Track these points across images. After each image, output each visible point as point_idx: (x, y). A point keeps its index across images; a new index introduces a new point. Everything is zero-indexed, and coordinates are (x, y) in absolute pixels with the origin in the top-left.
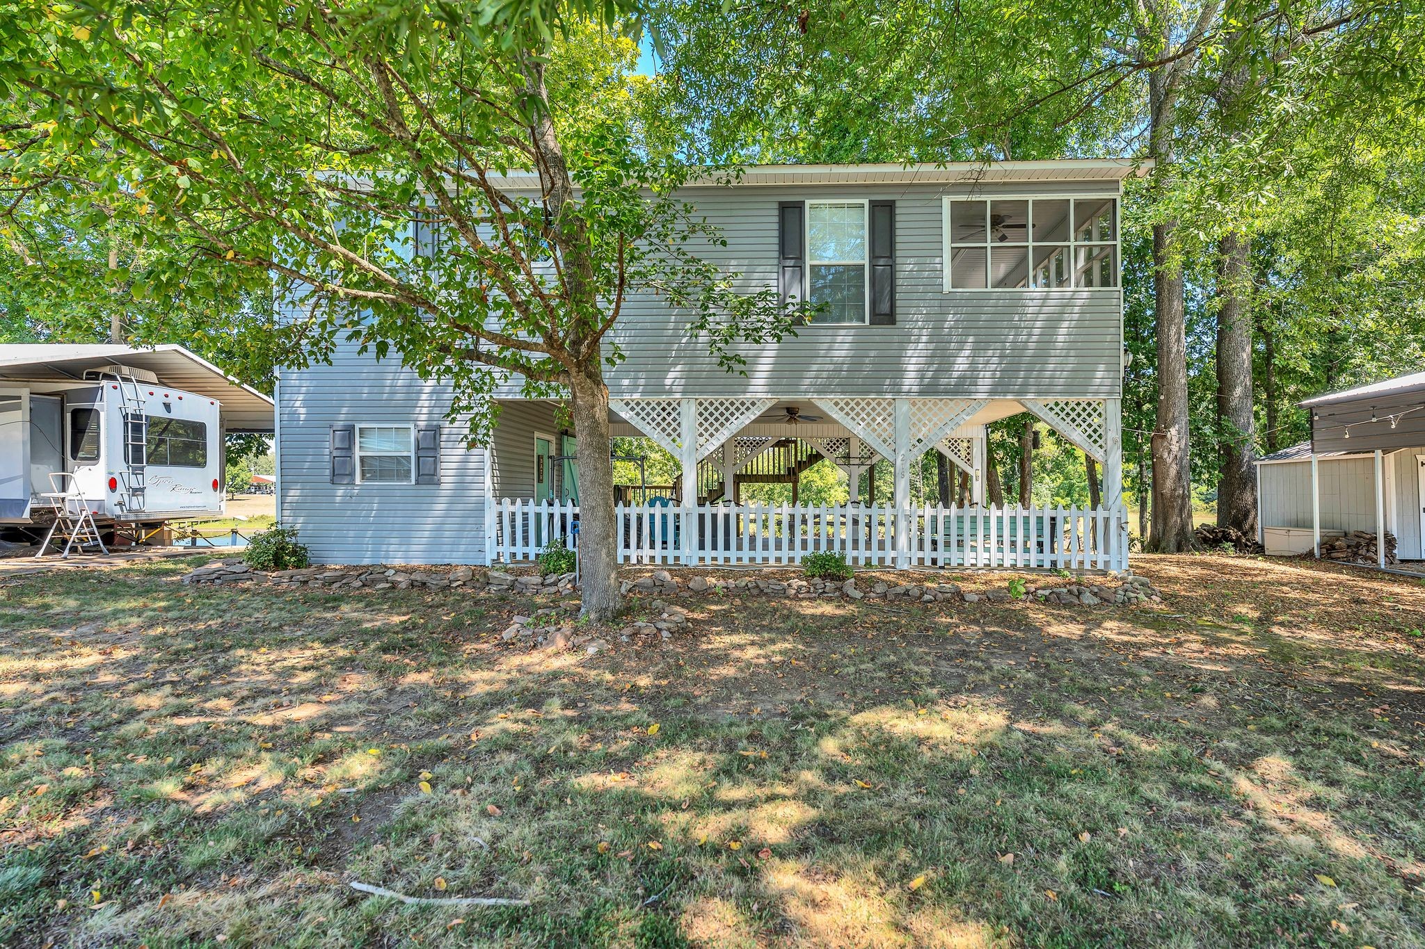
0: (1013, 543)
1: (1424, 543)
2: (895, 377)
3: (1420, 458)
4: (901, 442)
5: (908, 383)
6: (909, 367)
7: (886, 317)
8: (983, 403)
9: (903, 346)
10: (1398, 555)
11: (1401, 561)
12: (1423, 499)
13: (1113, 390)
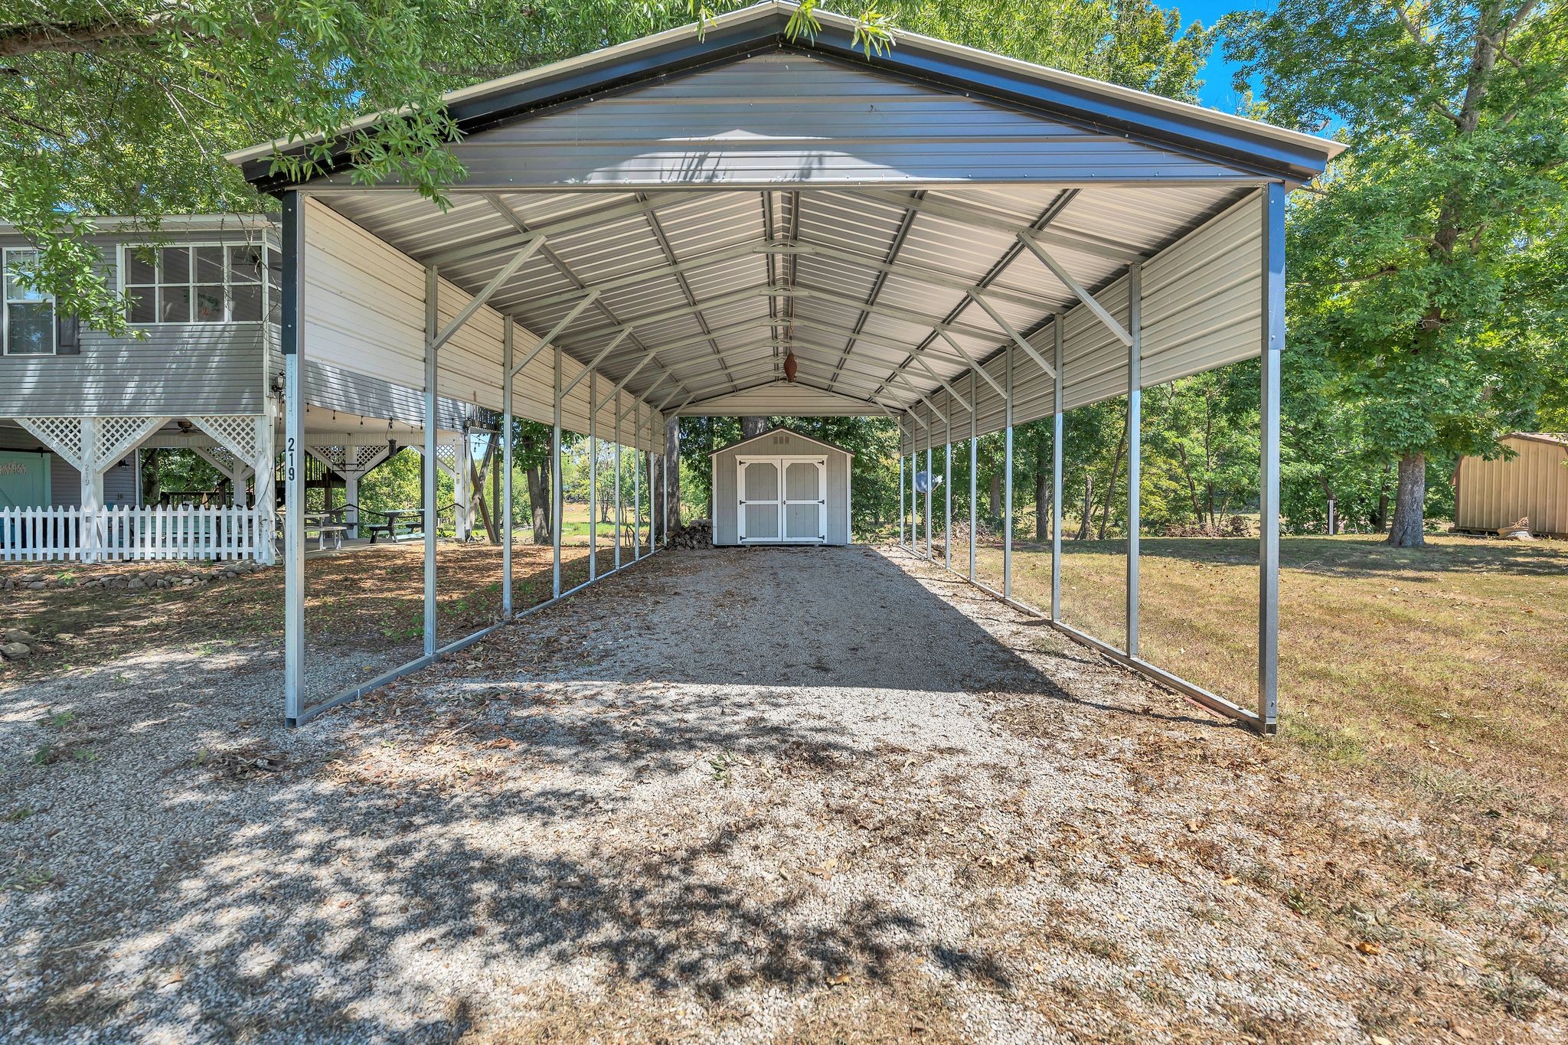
0: (175, 540)
1: (741, 531)
2: (78, 397)
3: (739, 458)
4: (87, 455)
5: (91, 404)
6: (91, 390)
7: (71, 347)
8: (155, 422)
9: (86, 371)
10: (715, 541)
11: (717, 547)
12: (741, 494)
13: (258, 408)
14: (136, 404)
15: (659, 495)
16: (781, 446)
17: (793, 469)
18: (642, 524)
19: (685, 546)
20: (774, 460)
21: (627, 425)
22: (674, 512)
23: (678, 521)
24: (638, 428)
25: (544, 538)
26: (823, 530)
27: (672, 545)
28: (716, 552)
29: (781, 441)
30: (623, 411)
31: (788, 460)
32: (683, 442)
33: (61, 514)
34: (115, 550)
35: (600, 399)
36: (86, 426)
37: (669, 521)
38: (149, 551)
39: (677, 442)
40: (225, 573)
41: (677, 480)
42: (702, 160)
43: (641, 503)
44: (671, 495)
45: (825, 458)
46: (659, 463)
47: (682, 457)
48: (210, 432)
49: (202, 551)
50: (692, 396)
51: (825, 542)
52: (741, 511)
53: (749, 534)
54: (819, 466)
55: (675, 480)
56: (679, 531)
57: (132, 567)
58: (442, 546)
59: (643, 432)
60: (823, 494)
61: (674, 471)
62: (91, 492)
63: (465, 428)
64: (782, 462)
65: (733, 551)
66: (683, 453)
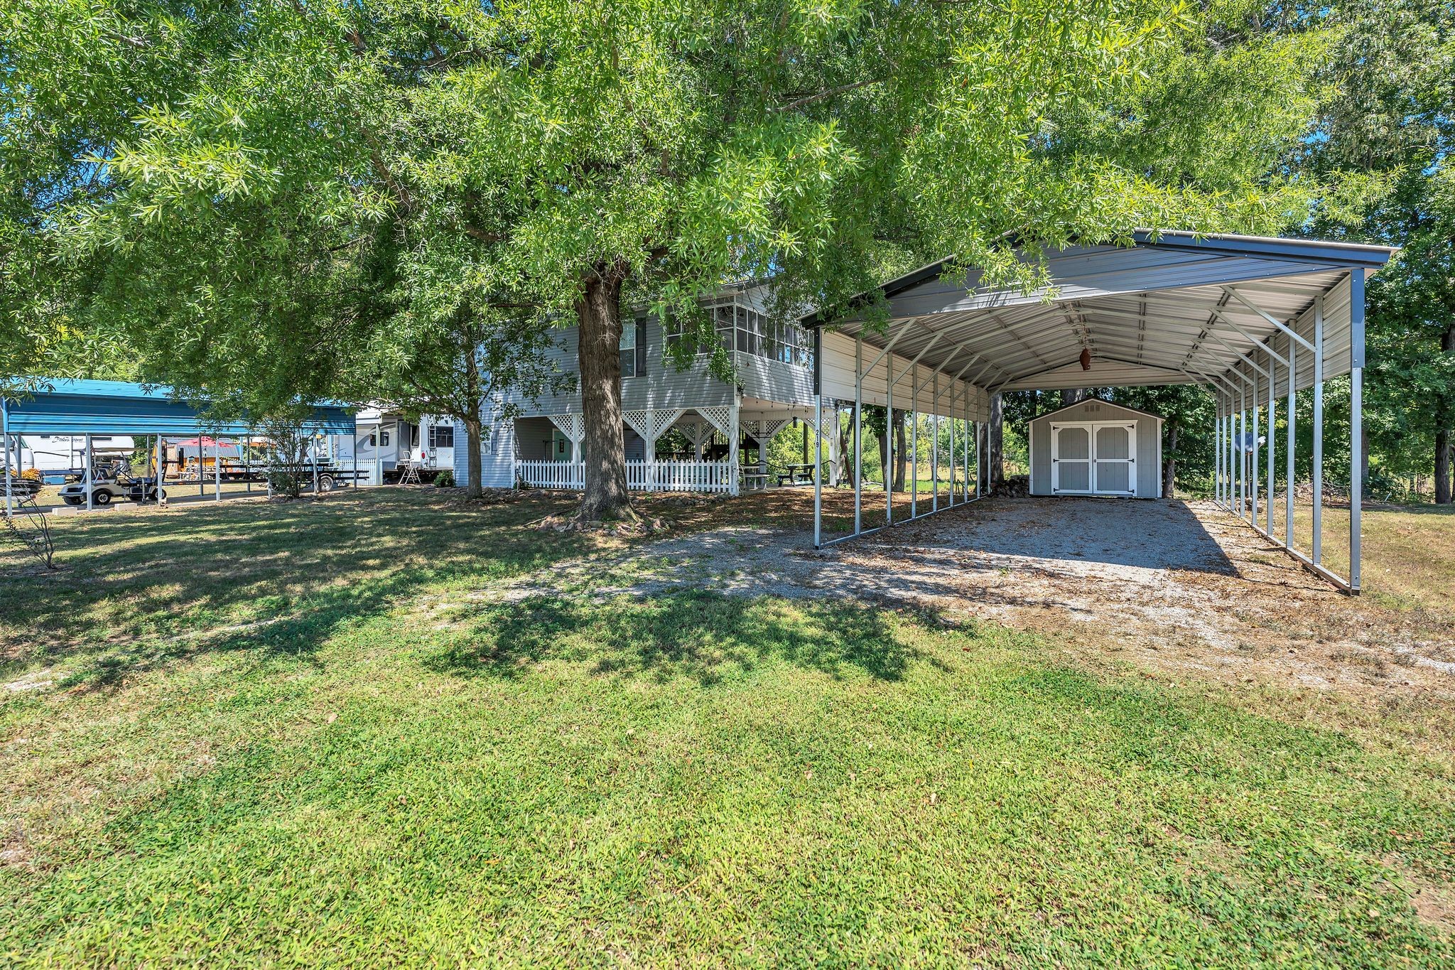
0: (690, 479)
1: (1055, 483)
2: (645, 401)
3: (1052, 424)
4: (649, 431)
5: (650, 404)
6: (650, 396)
7: (642, 373)
8: (679, 411)
9: (648, 386)
10: (1031, 492)
11: (1032, 496)
12: (1055, 453)
13: (731, 402)
14: (671, 404)
15: (983, 455)
16: (1092, 413)
17: (1103, 433)
18: (970, 483)
19: (1005, 495)
20: (1086, 425)
21: (960, 404)
22: (997, 468)
23: (1001, 476)
24: (967, 404)
25: (898, 486)
26: (1133, 483)
27: (995, 494)
28: (1031, 500)
29: (1092, 409)
30: (956, 394)
31: (1099, 425)
32: (1005, 410)
33: (637, 464)
34: (662, 485)
35: (940, 389)
36: (649, 416)
37: (992, 475)
38: (677, 485)
39: (1000, 411)
40: (718, 498)
41: (1001, 442)
42: (998, 296)
43: (970, 462)
44: (995, 455)
45: (1135, 422)
46: (985, 429)
47: (1005, 423)
48: (706, 417)
49: (703, 486)
50: (1011, 377)
51: (1135, 495)
52: (1055, 468)
53: (1061, 488)
54: (1129, 430)
55: (998, 442)
56: (1001, 484)
57: (668, 494)
58: (824, 490)
59: (972, 407)
60: (1133, 453)
61: (998, 435)
62: (650, 451)
63: (836, 405)
64: (1093, 427)
65: (1047, 500)
66: (1007, 419)
